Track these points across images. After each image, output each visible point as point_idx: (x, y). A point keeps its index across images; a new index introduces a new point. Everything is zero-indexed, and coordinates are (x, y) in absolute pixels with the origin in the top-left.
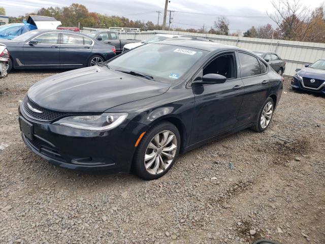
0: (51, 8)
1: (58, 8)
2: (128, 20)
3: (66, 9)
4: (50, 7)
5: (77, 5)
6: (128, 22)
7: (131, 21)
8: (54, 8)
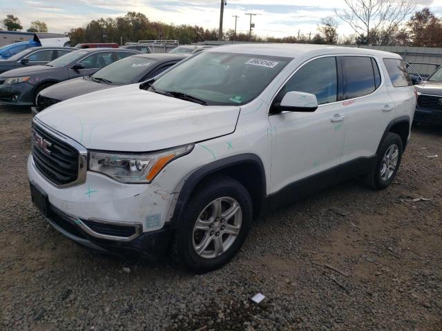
0: (102, 20)
1: (111, 20)
2: (202, 29)
3: (120, 20)
4: (100, 19)
5: (133, 14)
6: (203, 32)
7: (207, 30)
8: (105, 19)
